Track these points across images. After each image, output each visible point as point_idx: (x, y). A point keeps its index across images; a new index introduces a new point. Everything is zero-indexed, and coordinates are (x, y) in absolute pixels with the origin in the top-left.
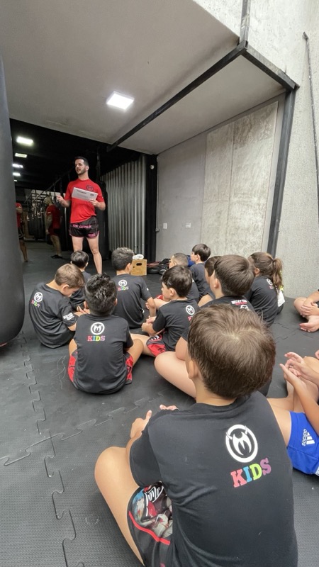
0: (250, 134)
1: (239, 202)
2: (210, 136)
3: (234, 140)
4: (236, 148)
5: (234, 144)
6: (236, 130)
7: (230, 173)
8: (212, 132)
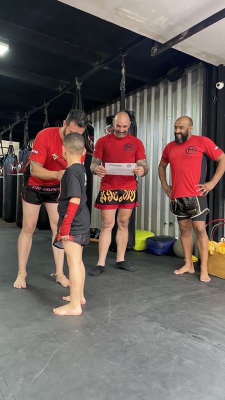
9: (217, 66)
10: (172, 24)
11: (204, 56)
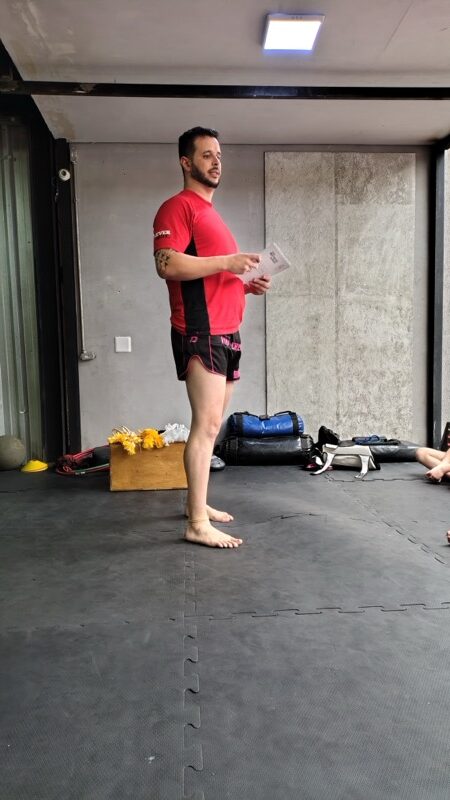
0: (370, 187)
2: (273, 159)
3: (337, 186)
4: (343, 203)
5: (337, 193)
6: (339, 172)
7: (334, 244)
8: (280, 154)
9: (56, 136)
10: (71, 61)
11: (55, 119)
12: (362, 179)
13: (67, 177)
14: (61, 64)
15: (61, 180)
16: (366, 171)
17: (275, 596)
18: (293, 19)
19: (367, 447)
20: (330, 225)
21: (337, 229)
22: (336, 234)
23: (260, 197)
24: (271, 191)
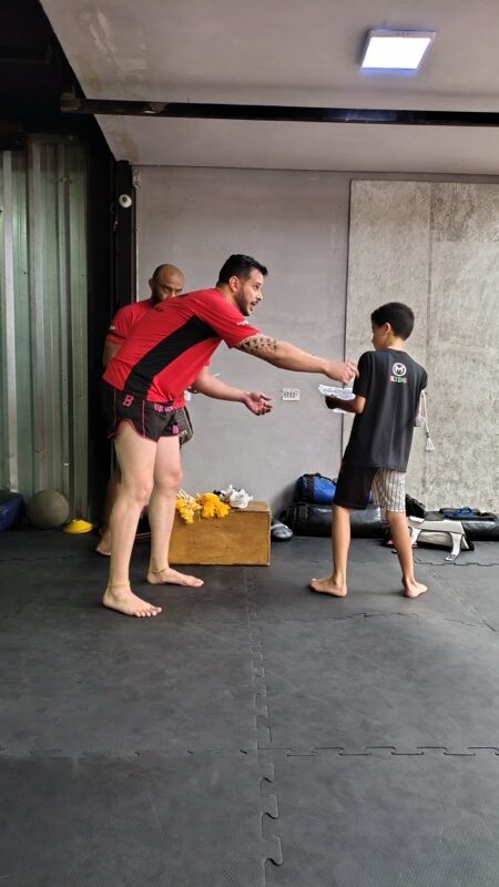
0: (471, 222)
1: (453, 353)
2: (360, 188)
3: (432, 221)
4: (439, 240)
5: (432, 228)
6: (436, 203)
7: (426, 287)
8: (368, 183)
9: (118, 158)
10: (141, 77)
11: (119, 139)
12: (462, 213)
13: (128, 203)
14: (131, 81)
15: (121, 207)
16: (467, 204)
17: (365, 725)
18: (398, 35)
19: (459, 523)
20: (423, 264)
21: (430, 270)
22: (430, 275)
23: (343, 231)
24: (357, 223)
